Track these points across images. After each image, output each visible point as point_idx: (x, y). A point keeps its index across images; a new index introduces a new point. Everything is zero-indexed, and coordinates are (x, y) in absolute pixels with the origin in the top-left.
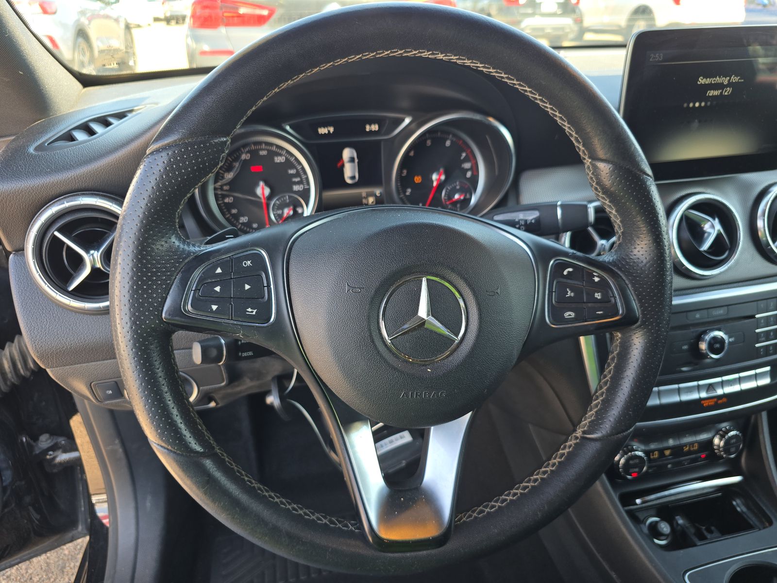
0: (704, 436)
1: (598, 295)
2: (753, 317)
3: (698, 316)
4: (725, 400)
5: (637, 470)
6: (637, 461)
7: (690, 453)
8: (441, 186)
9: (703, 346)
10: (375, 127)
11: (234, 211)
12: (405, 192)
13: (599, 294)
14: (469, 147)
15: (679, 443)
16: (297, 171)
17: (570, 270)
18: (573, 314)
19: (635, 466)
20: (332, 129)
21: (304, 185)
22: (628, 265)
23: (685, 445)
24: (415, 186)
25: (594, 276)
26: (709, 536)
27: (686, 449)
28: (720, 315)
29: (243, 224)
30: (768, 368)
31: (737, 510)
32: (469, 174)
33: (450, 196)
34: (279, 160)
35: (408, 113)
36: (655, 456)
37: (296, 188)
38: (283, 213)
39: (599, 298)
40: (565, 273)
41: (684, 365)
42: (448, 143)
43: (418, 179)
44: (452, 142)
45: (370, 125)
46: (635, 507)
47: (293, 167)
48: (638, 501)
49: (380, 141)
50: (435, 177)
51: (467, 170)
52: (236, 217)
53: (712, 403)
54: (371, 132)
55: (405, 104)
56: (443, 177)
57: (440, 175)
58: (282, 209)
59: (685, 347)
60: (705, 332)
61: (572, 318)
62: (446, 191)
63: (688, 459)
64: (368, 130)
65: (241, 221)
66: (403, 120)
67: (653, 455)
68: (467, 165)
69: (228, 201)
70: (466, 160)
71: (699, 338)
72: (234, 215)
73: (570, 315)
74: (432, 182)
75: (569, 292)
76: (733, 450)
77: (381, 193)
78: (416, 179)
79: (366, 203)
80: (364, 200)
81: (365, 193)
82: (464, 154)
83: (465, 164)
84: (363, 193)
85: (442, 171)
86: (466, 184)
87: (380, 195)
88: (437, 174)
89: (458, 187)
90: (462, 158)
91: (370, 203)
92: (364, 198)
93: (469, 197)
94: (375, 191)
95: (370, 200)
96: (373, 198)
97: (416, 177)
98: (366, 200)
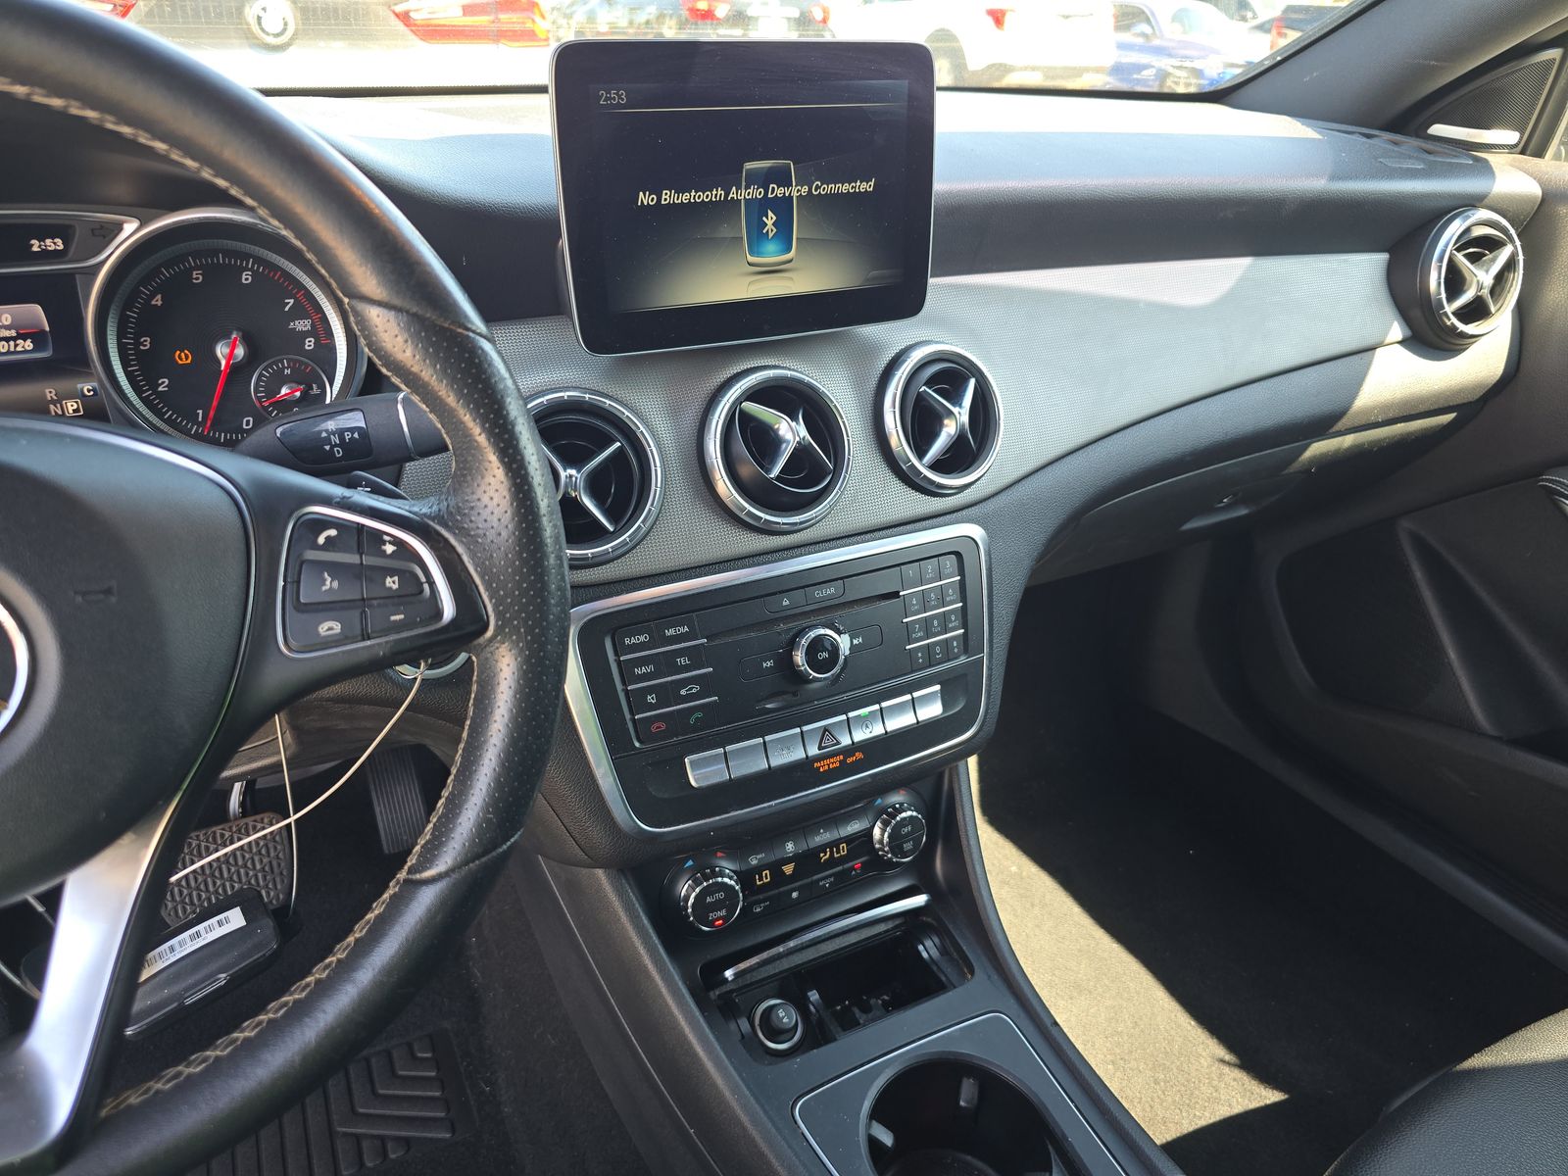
0: (854, 827)
1: (394, 582)
2: (896, 595)
3: (786, 602)
4: (859, 755)
5: (723, 913)
6: (721, 895)
7: (832, 862)
8: (238, 367)
9: (799, 658)
10: (55, 244)
12: (154, 386)
13: (396, 578)
14: (300, 288)
15: (805, 847)
17: (333, 532)
18: (337, 627)
19: (716, 906)
22: (459, 513)
23: (823, 848)
24: (176, 373)
25: (384, 543)
26: (862, 1018)
27: (824, 857)
28: (830, 598)
30: (937, 687)
31: (922, 957)
32: (309, 344)
35: (128, 211)
36: (765, 881)
39: (395, 586)
40: (321, 540)
41: (771, 697)
42: (246, 278)
43: (183, 355)
44: (256, 274)
45: (42, 239)
46: (725, 989)
48: (729, 974)
49: (72, 274)
50: (221, 350)
51: (305, 335)
53: (834, 763)
54: (46, 256)
55: (121, 190)
56: (240, 352)
57: (234, 348)
59: (769, 664)
60: (801, 632)
61: (336, 635)
62: (259, 380)
63: (830, 876)
64: (35, 249)
66: (120, 227)
67: (761, 879)
68: (302, 325)
70: (298, 313)
71: (792, 644)
73: (330, 629)
74: (217, 361)
75: (329, 579)
76: (908, 846)
77: (94, 390)
78: (179, 355)
79: (60, 412)
80: (52, 407)
81: (54, 392)
82: (292, 301)
83: (297, 322)
84: (47, 391)
85: (236, 339)
86: (307, 365)
87: (92, 393)
88: (227, 345)
89: (287, 371)
90: (287, 309)
91: (71, 411)
92: (53, 402)
93: (319, 392)
94: (79, 386)
95: (69, 404)
96: (76, 402)
97: (178, 352)
98: (58, 405)
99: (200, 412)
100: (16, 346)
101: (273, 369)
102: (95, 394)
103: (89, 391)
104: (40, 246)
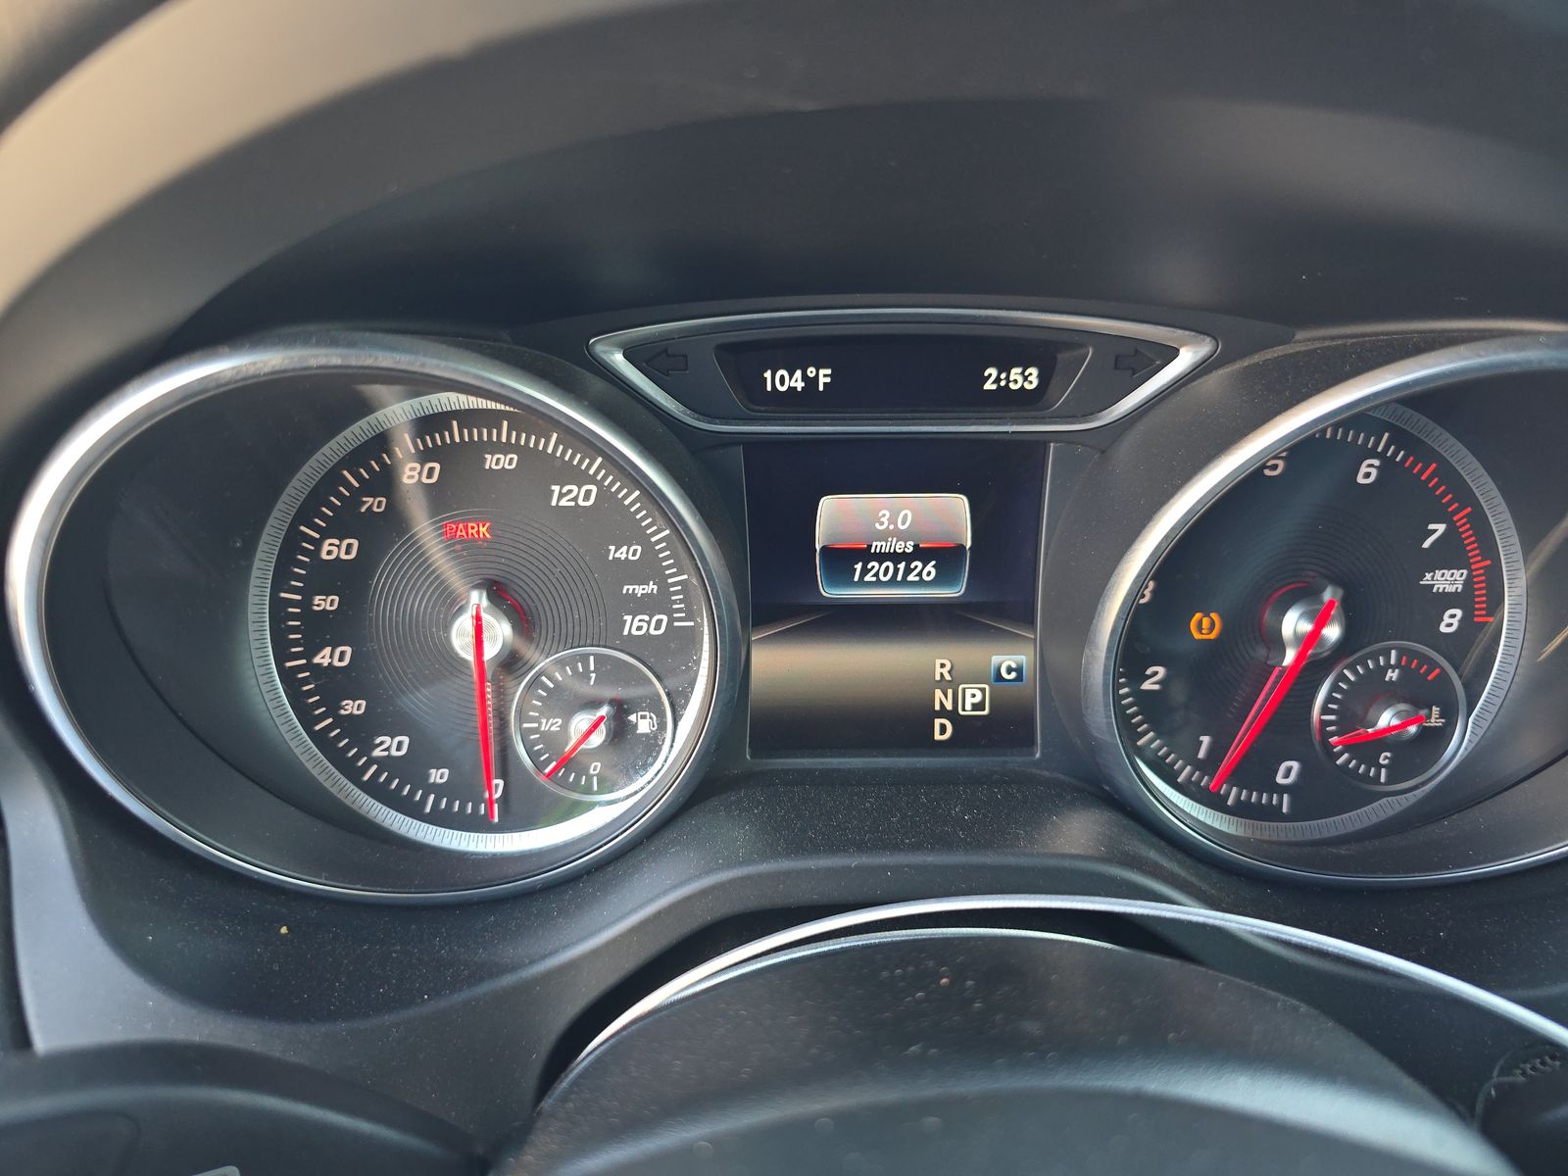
8: (1314, 665)
10: (1024, 379)
11: (353, 707)
12: (1138, 678)
14: (1465, 495)
16: (648, 548)
20: (824, 376)
21: (670, 613)
24: (1186, 657)
29: (386, 763)
32: (1451, 621)
33: (1351, 711)
34: (567, 496)
35: (1193, 321)
37: (635, 625)
38: (565, 727)
42: (1368, 472)
43: (1206, 622)
44: (1387, 466)
45: (1005, 367)
47: (633, 533)
49: (1040, 443)
50: (1294, 623)
51: (1448, 600)
52: (362, 731)
54: (1009, 401)
56: (1332, 632)
57: (1321, 622)
58: (568, 714)
62: (1335, 688)
64: (989, 385)
65: (377, 753)
66: (1172, 354)
68: (1447, 580)
69: (326, 662)
70: (1447, 555)
72: (349, 724)
74: (1280, 646)
77: (1019, 670)
78: (1200, 623)
79: (949, 706)
80: (938, 694)
81: (948, 666)
82: (1441, 528)
83: (1439, 573)
84: (938, 662)
85: (1331, 603)
86: (1433, 664)
87: (1013, 675)
88: (1307, 615)
89: (1392, 675)
90: (1426, 544)
91: (968, 707)
92: (943, 684)
93: (1440, 722)
94: (995, 659)
95: (968, 693)
96: (983, 691)
97: (1198, 616)
98: (950, 692)
99: (1206, 740)
100: (908, 571)
101: (1366, 666)
102: (1019, 678)
103: (1009, 670)
104: (997, 380)
